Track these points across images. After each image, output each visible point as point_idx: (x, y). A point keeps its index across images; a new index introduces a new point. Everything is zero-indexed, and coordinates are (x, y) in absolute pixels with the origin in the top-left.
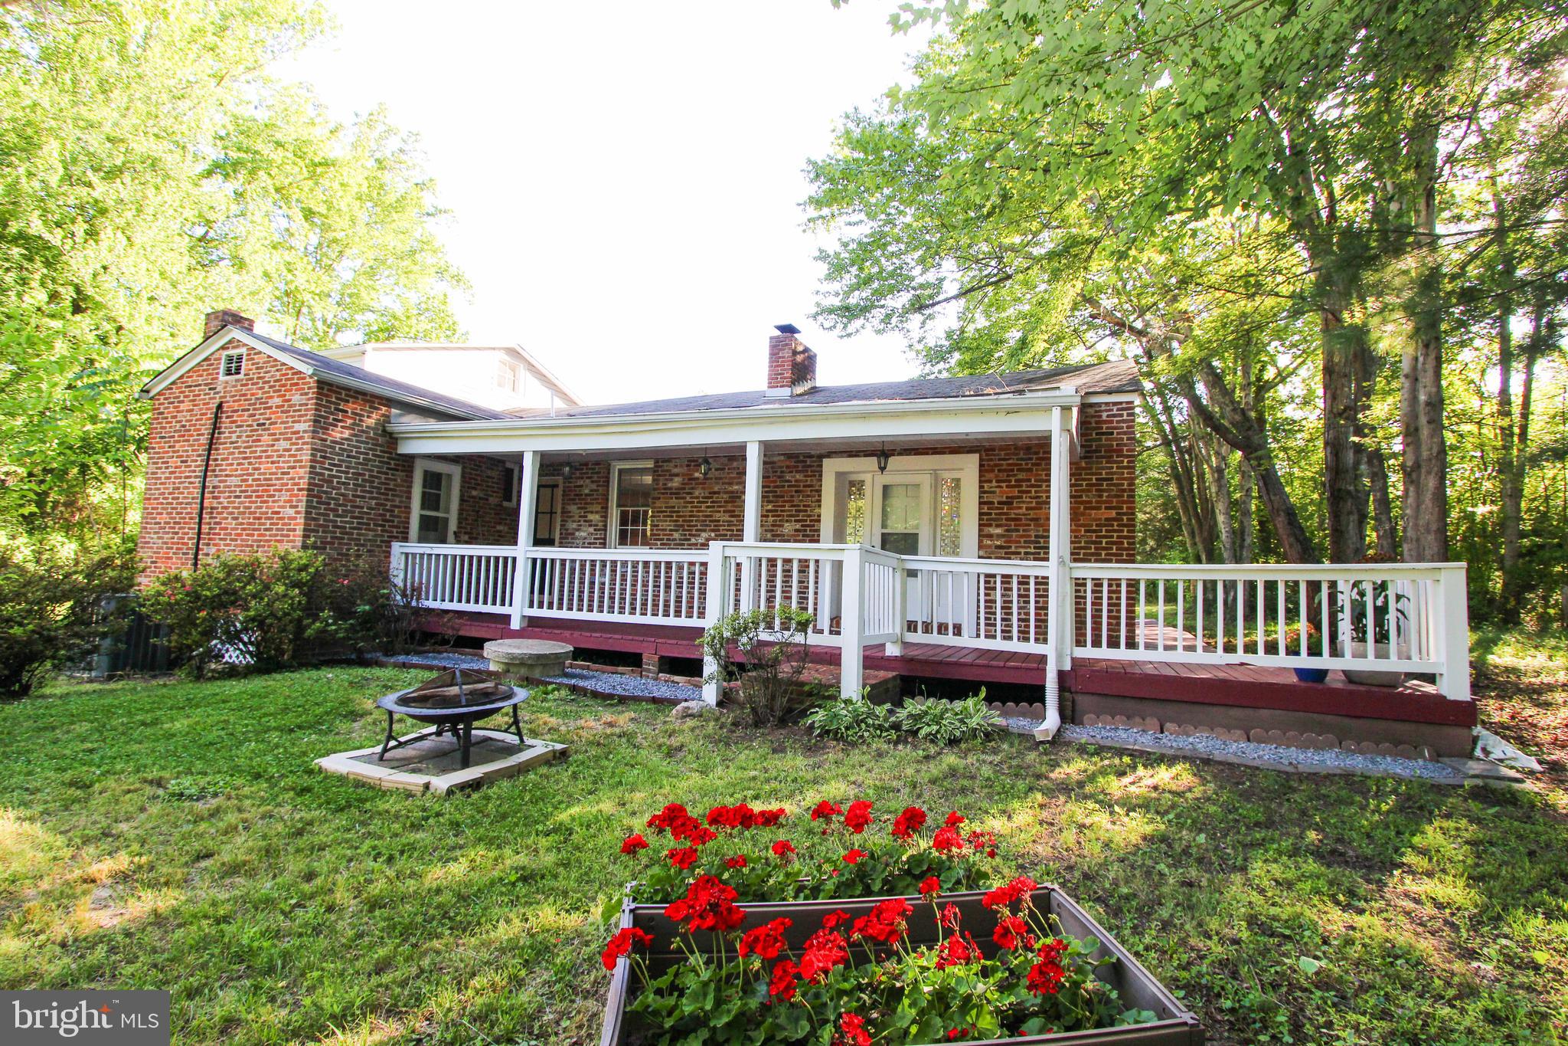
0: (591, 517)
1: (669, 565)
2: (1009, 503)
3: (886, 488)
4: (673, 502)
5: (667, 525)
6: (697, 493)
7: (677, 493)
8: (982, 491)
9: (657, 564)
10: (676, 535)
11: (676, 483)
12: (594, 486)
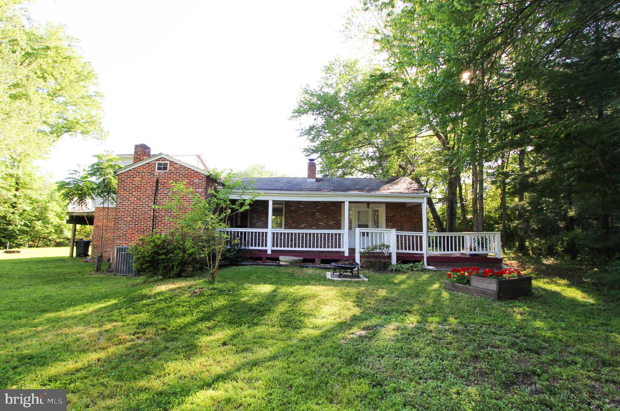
0: (261, 218)
1: (292, 234)
2: (393, 217)
3: (359, 212)
4: (292, 214)
5: (291, 221)
6: (300, 212)
7: (294, 212)
8: (386, 214)
9: (288, 234)
10: (294, 225)
11: (293, 208)
12: (263, 209)
